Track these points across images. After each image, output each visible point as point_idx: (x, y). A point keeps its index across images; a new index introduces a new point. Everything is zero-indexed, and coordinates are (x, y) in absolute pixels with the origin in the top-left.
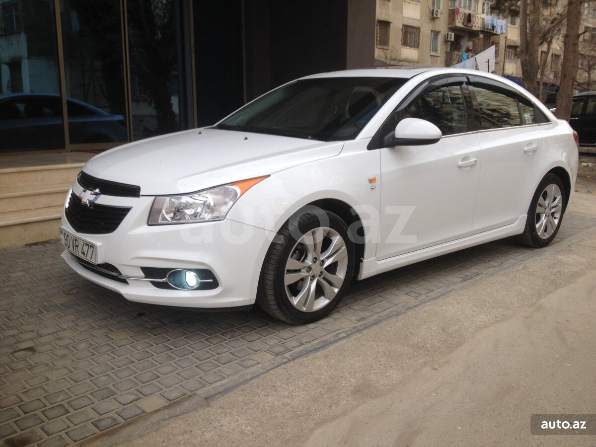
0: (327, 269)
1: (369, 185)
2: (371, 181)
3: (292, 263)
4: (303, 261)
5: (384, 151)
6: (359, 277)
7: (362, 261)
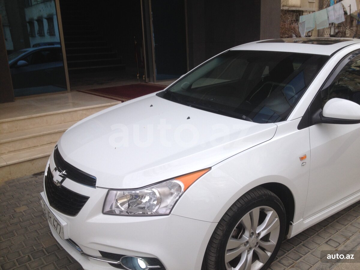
0: (262, 239)
1: (300, 162)
2: (302, 158)
3: (231, 243)
4: (241, 237)
5: (313, 128)
6: (288, 236)
7: (291, 224)
